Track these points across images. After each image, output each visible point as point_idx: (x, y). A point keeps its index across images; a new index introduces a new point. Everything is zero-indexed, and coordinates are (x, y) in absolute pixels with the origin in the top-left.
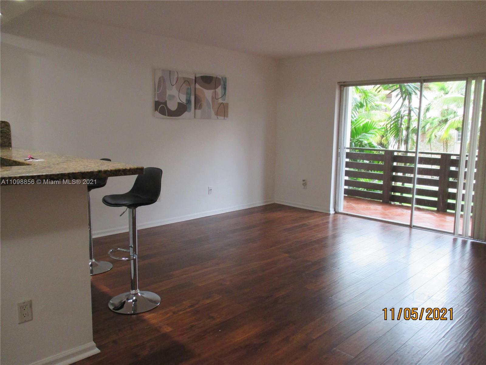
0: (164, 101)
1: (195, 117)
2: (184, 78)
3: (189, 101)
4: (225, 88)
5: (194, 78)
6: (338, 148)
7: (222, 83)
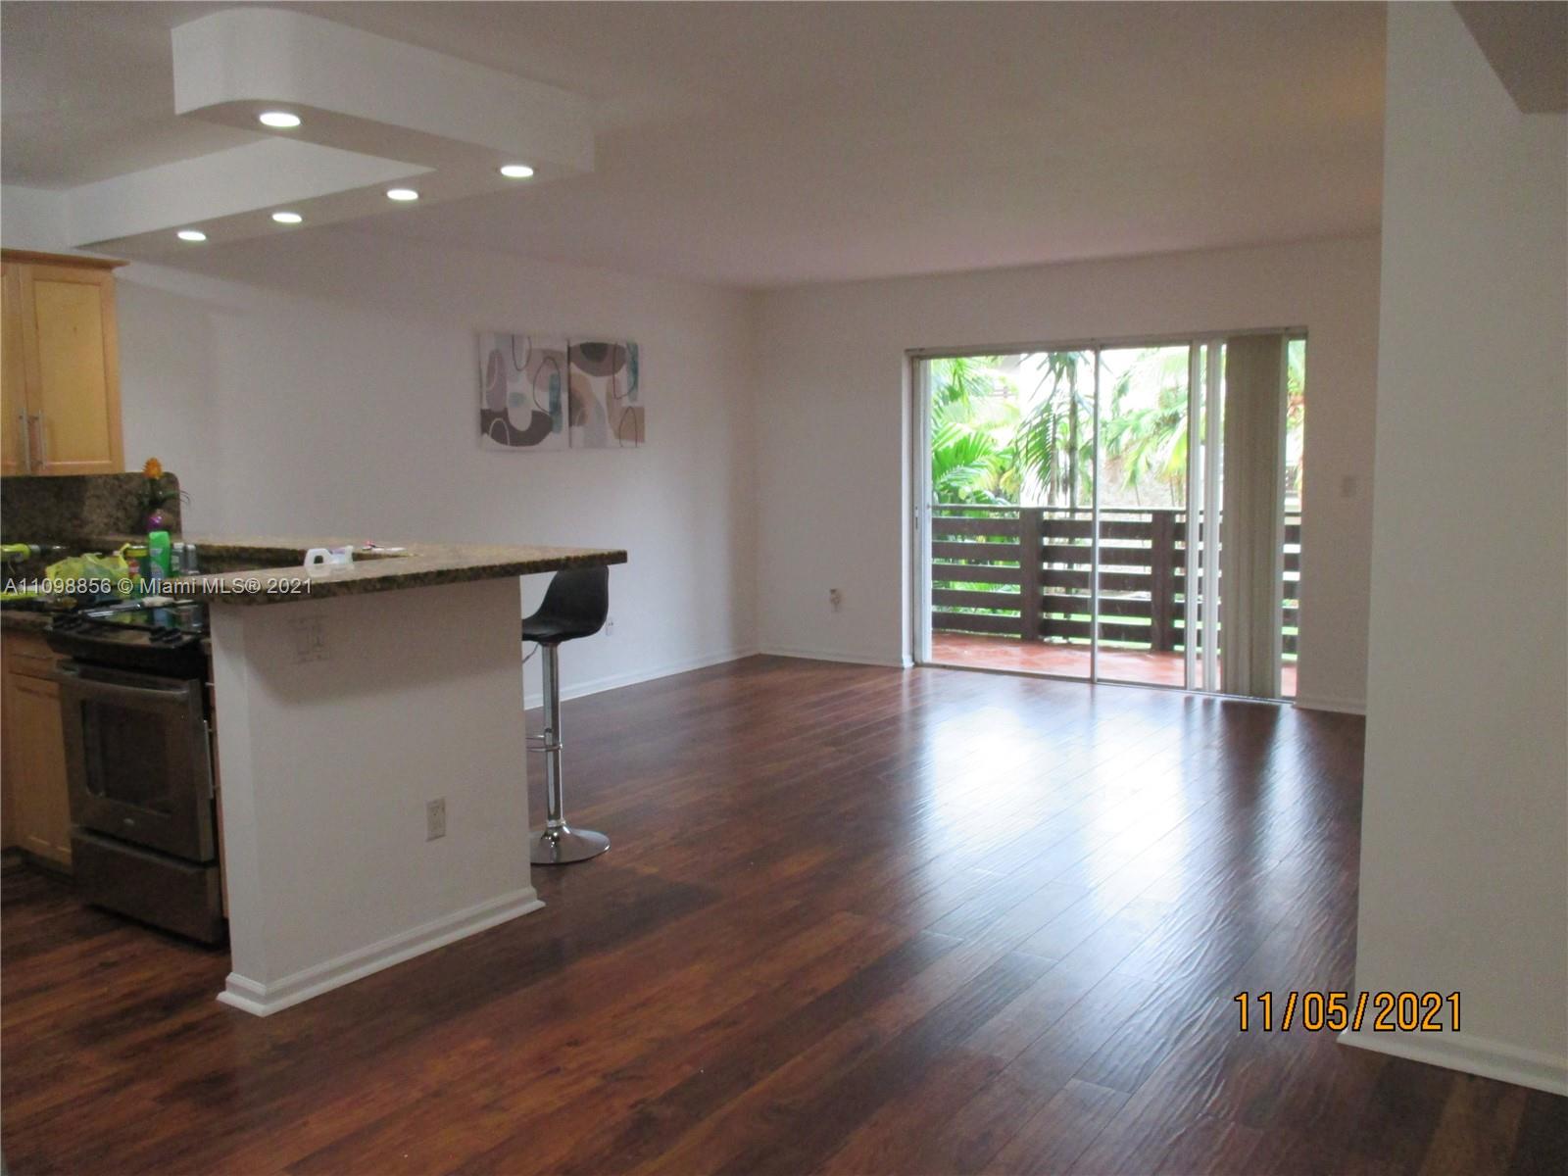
0: (501, 409)
1: (570, 445)
2: (544, 352)
3: (556, 407)
4: (635, 371)
5: (566, 350)
6: (912, 508)
7: (628, 356)
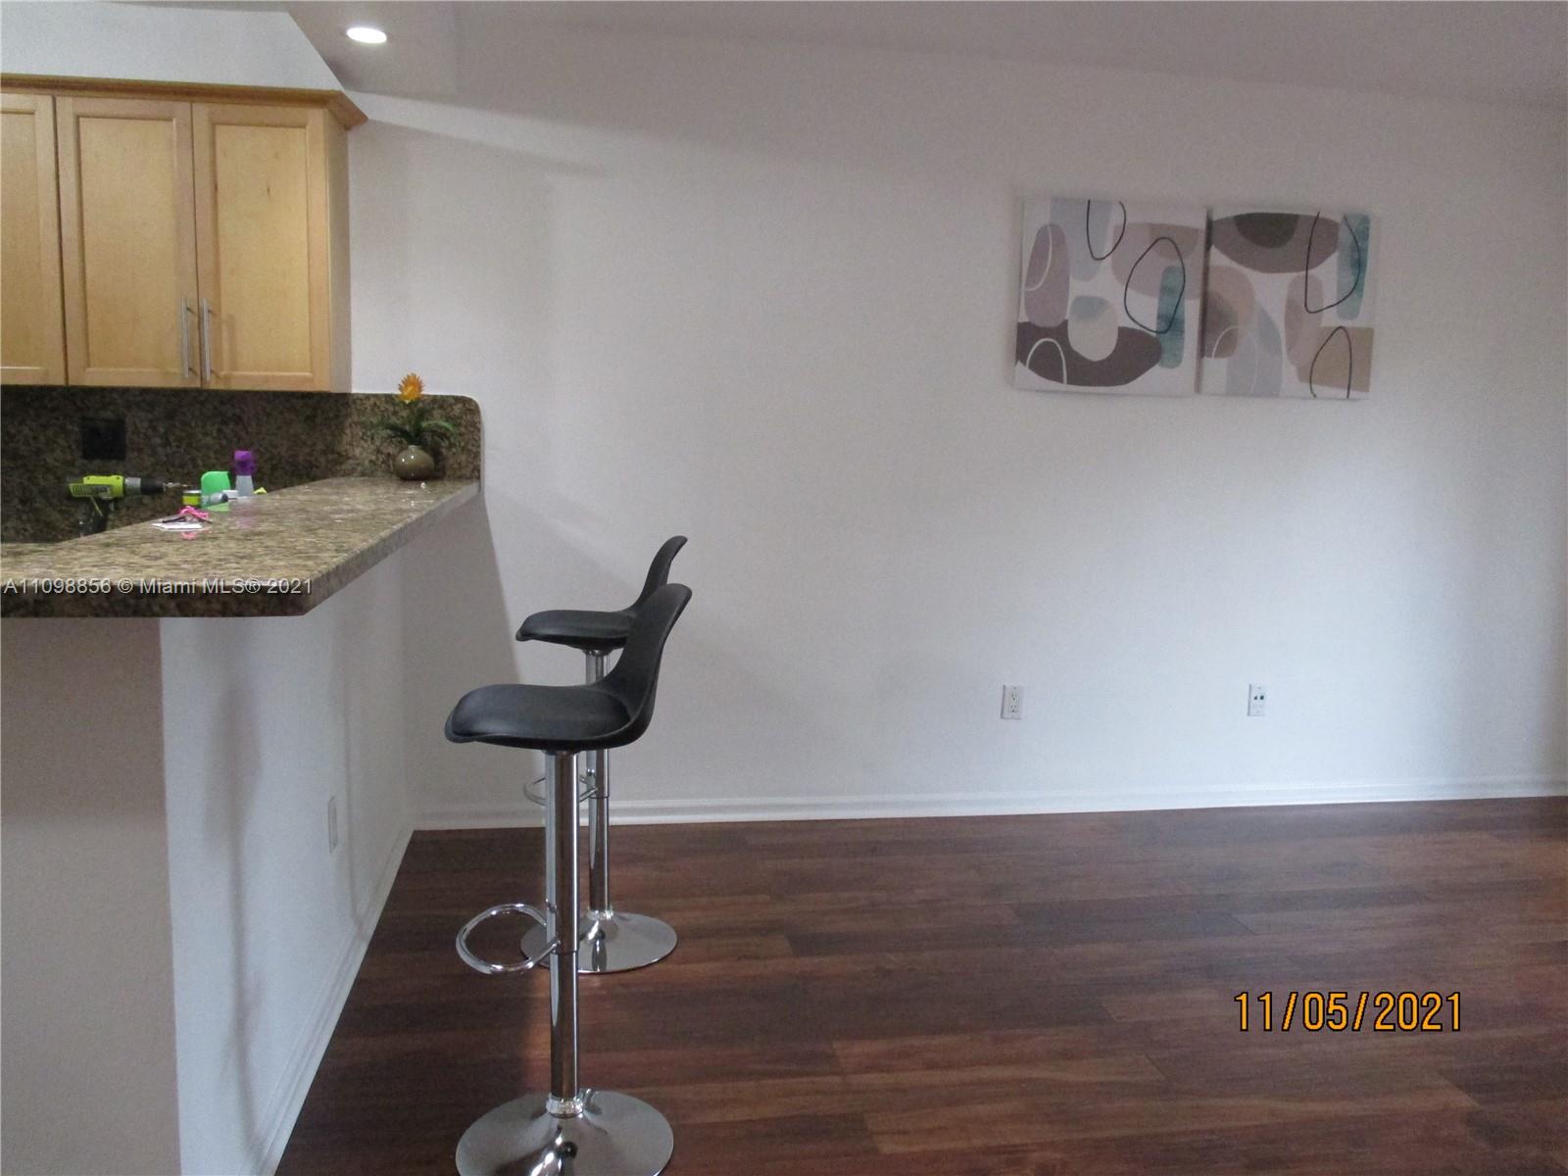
0: (1052, 323)
1: (1198, 388)
2: (1153, 227)
3: (1171, 323)
4: (1358, 265)
5: (1202, 225)
7: (1344, 236)
